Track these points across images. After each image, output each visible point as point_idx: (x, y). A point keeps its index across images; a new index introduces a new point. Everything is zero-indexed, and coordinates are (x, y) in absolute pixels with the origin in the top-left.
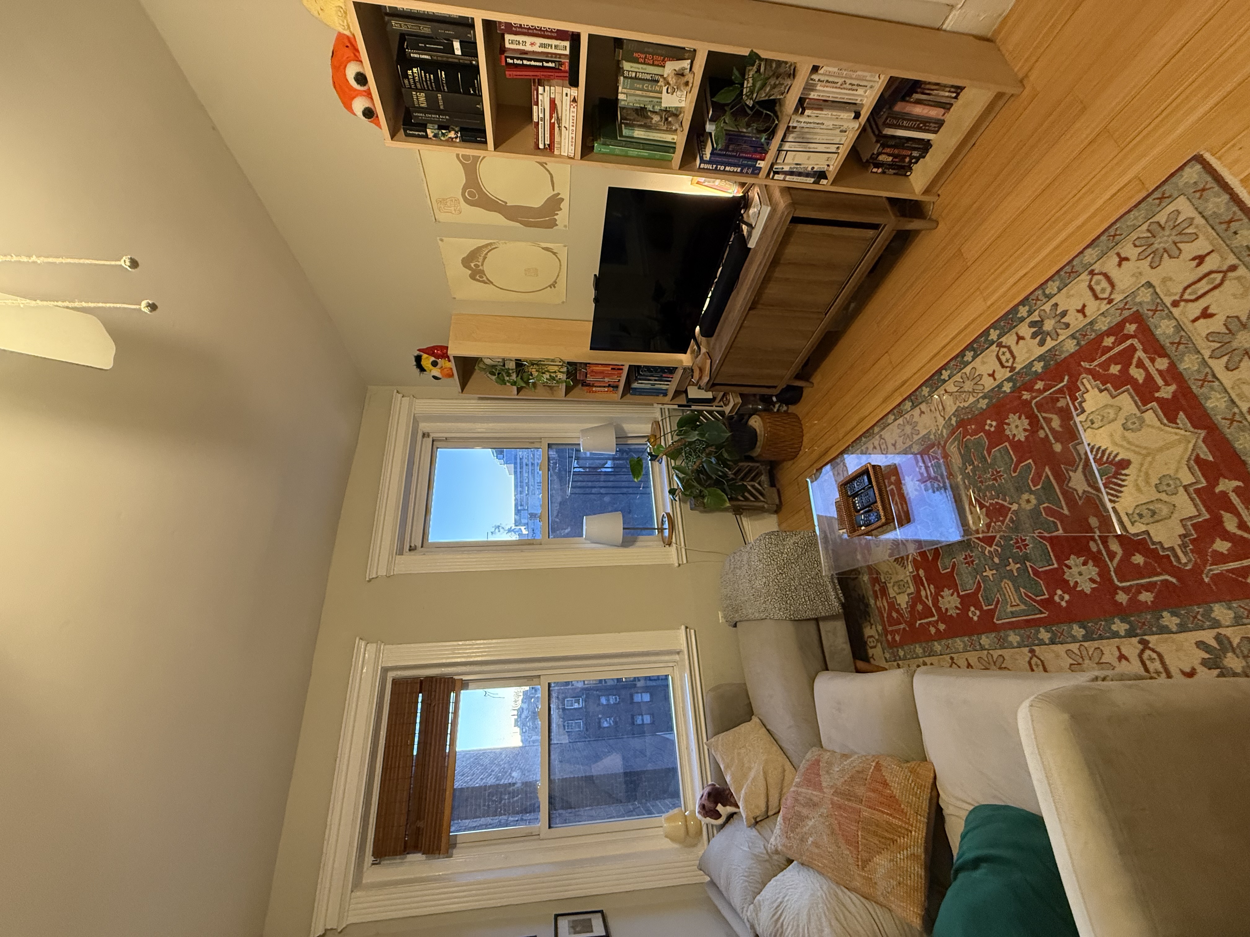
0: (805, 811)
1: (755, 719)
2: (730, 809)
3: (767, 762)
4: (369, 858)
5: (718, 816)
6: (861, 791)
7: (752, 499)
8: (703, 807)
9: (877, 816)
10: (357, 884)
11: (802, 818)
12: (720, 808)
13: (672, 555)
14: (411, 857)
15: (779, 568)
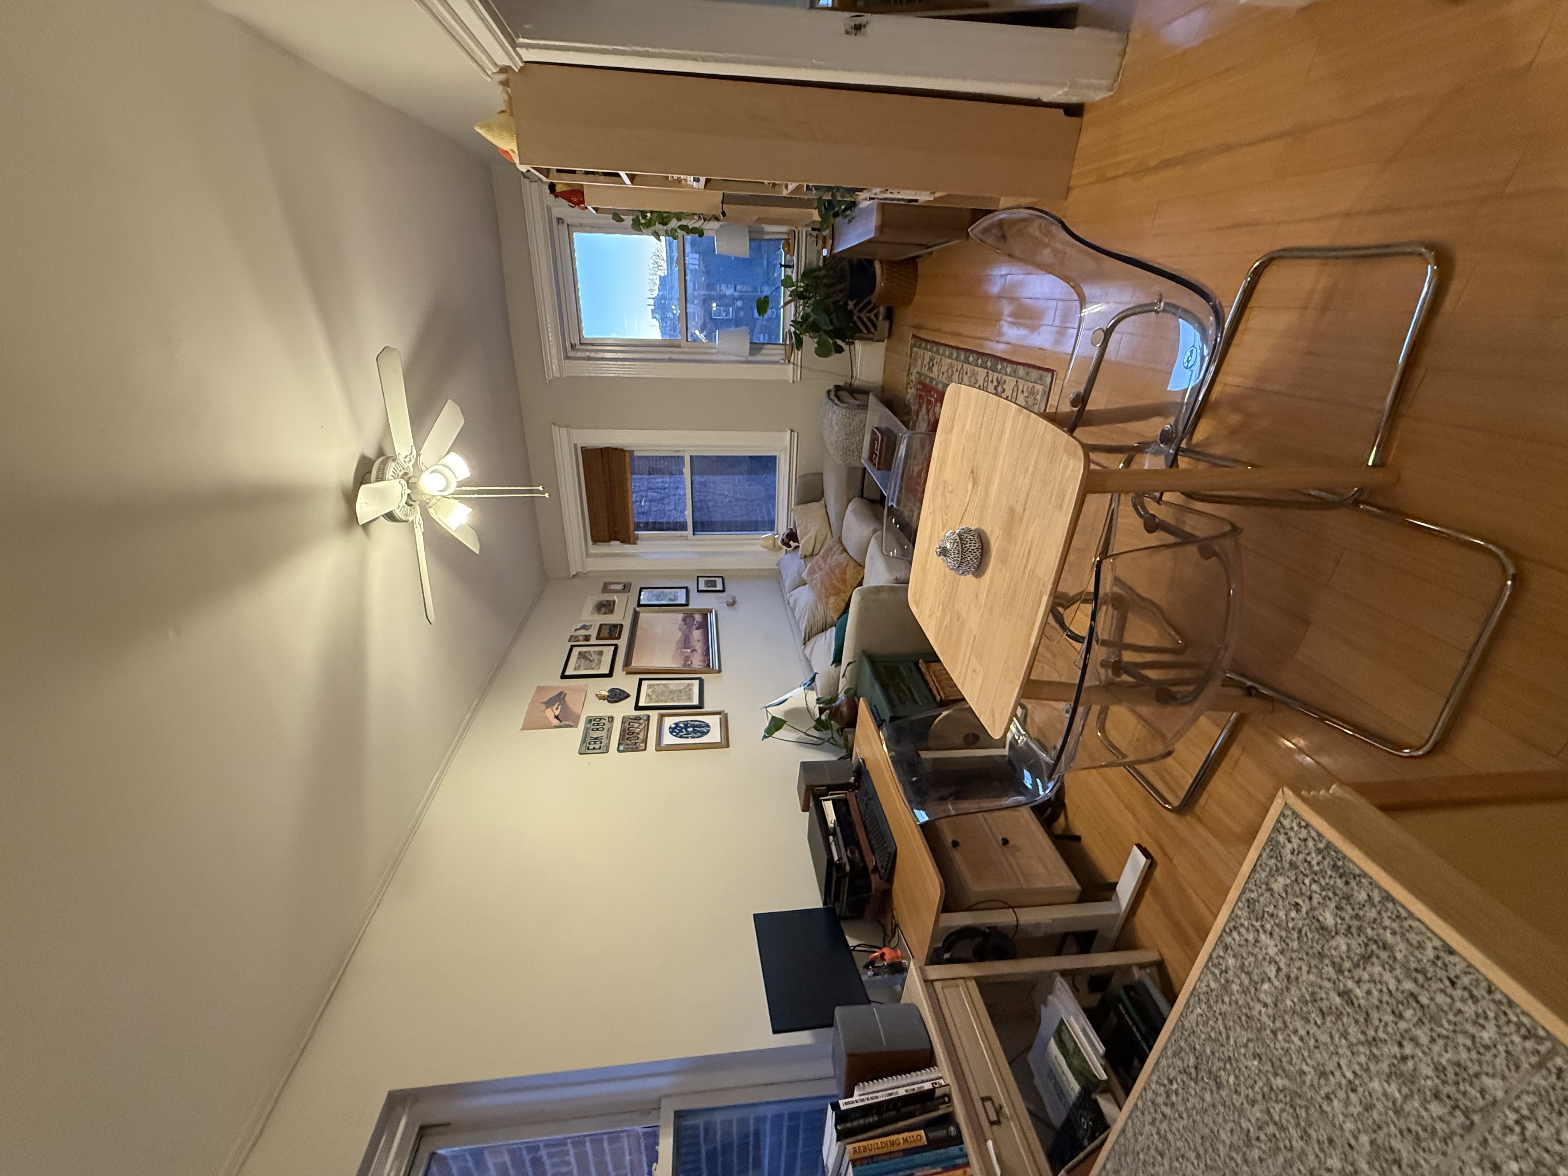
0: (817, 570)
1: (822, 502)
2: (796, 544)
3: (819, 530)
4: (590, 542)
5: (790, 546)
6: (837, 572)
7: (865, 331)
8: (783, 540)
9: (837, 584)
10: (588, 555)
11: (815, 572)
12: (791, 543)
13: (788, 372)
14: (613, 543)
15: (846, 434)
